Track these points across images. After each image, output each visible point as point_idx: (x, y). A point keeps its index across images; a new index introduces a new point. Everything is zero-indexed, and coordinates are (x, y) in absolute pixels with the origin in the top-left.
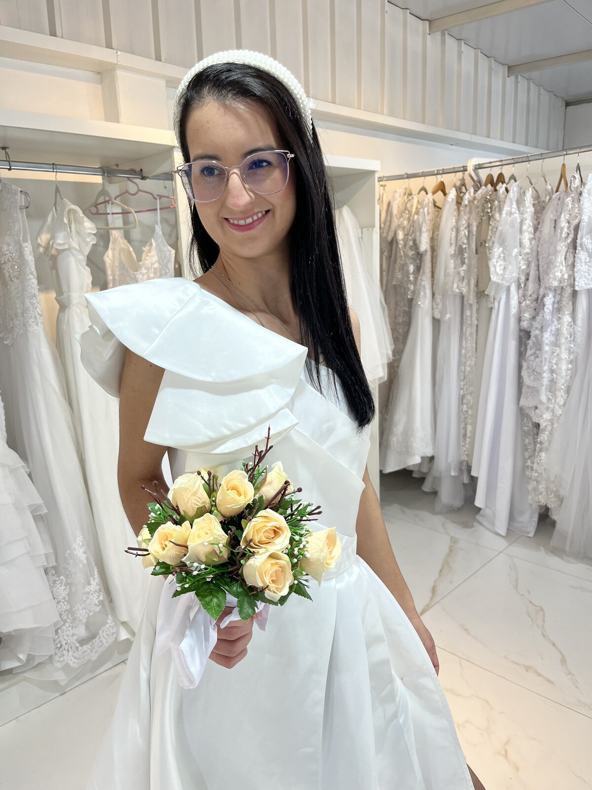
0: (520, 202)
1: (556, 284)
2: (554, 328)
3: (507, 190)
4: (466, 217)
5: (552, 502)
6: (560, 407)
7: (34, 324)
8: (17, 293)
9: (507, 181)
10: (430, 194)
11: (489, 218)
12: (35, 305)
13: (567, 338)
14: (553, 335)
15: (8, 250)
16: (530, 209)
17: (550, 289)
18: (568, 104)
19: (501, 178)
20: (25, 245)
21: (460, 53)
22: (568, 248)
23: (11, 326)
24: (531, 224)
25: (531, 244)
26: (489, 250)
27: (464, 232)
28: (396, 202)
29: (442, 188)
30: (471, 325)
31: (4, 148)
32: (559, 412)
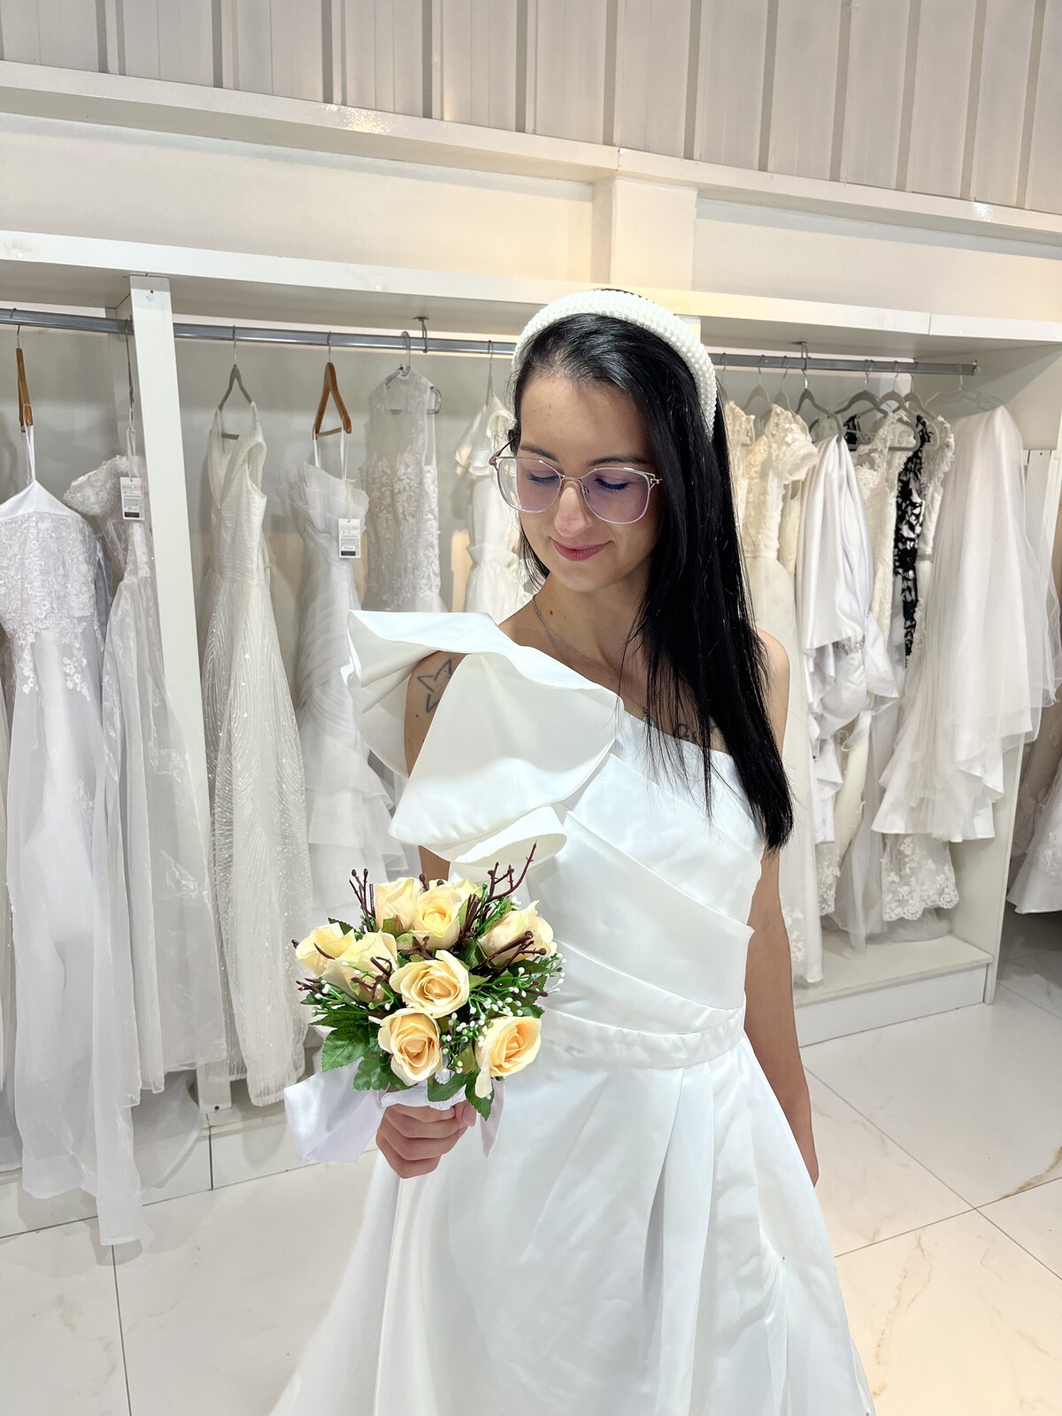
7: (426, 588)
8: (411, 539)
12: (431, 559)
15: (404, 474)
20: (426, 468)
31: (421, 319)
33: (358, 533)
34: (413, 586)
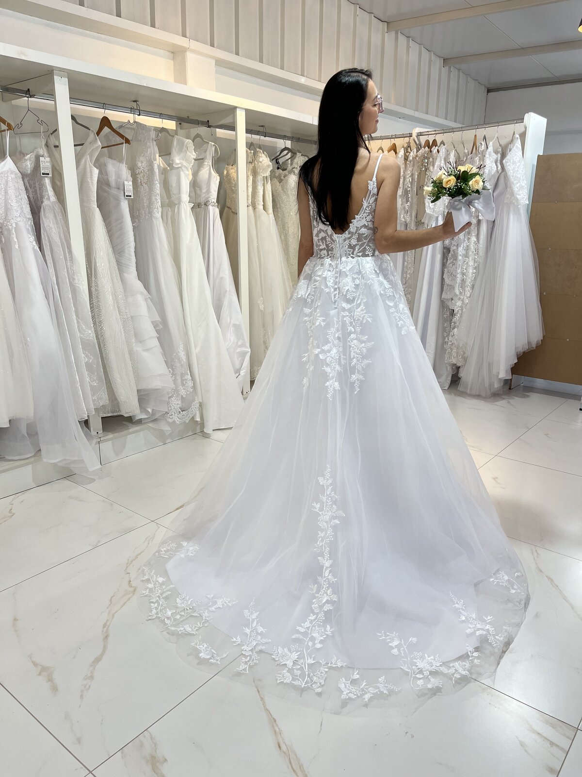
0: (446, 159)
2: (465, 245)
3: (438, 151)
4: (410, 169)
5: (460, 361)
6: (467, 298)
7: (156, 213)
8: (145, 193)
9: (438, 145)
11: (426, 170)
13: (473, 252)
14: (465, 250)
15: (141, 166)
18: (489, 91)
19: (435, 143)
20: (155, 162)
21: (408, 47)
23: (137, 214)
27: (409, 179)
29: (394, 148)
31: (135, 101)
32: (467, 301)
33: (131, 188)
34: (149, 213)
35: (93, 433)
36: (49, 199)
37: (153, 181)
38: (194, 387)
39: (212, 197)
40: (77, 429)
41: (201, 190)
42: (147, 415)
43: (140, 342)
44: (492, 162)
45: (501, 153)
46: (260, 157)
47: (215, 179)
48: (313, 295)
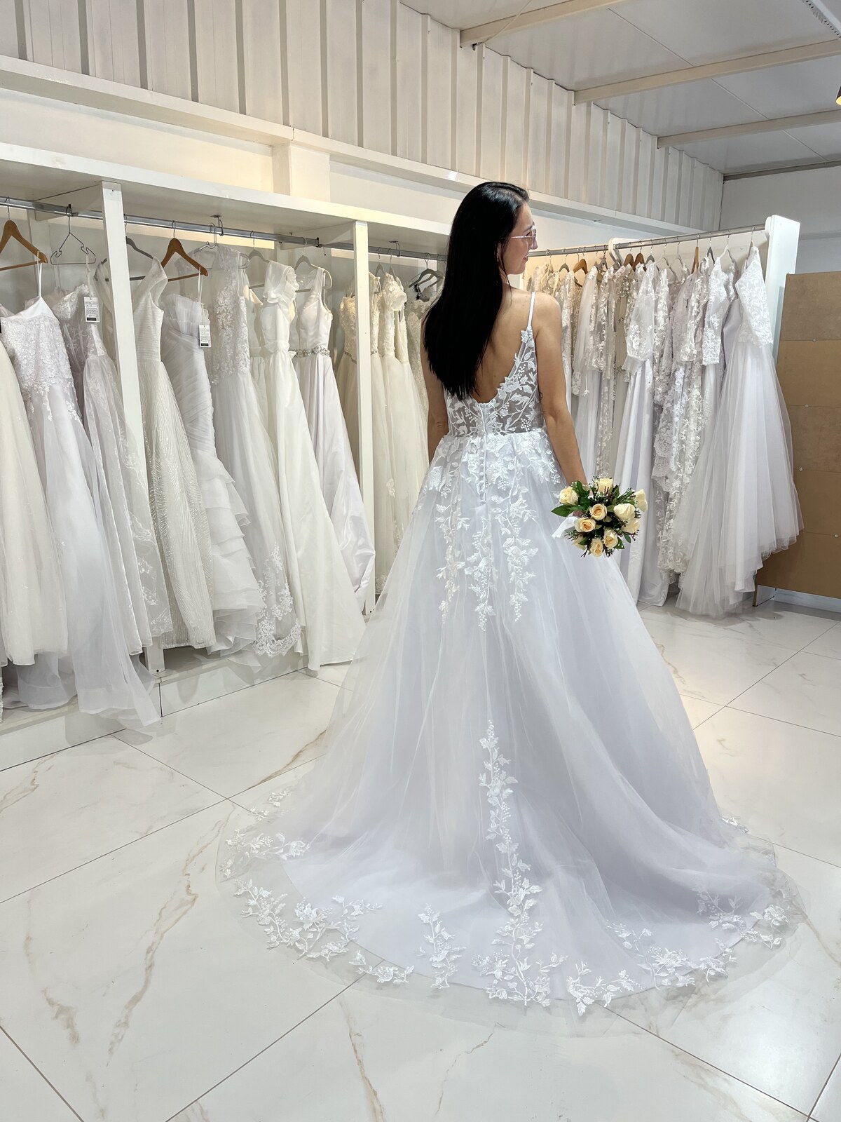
0: (655, 282)
1: (685, 359)
2: (684, 401)
3: (645, 269)
4: (606, 295)
6: (688, 476)
7: (244, 365)
8: (228, 339)
9: (645, 261)
10: (571, 272)
11: (627, 296)
13: (695, 411)
14: (683, 408)
15: (222, 303)
16: (664, 289)
17: (680, 363)
18: (726, 178)
19: (640, 256)
21: (606, 123)
22: (698, 327)
23: (218, 368)
24: (666, 303)
25: (665, 322)
26: (627, 327)
27: (603, 309)
28: (538, 278)
29: (583, 266)
30: (608, 401)
31: (217, 216)
32: (687, 480)
33: (209, 333)
34: (234, 366)
35: (152, 671)
36: (95, 352)
37: (239, 323)
38: (294, 605)
39: (322, 342)
40: (127, 667)
41: (307, 333)
42: (227, 646)
43: (219, 544)
44: (720, 285)
45: (734, 271)
46: (390, 284)
47: (326, 318)
48: (449, 487)
